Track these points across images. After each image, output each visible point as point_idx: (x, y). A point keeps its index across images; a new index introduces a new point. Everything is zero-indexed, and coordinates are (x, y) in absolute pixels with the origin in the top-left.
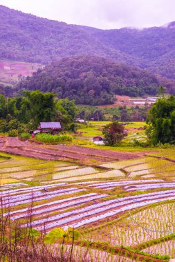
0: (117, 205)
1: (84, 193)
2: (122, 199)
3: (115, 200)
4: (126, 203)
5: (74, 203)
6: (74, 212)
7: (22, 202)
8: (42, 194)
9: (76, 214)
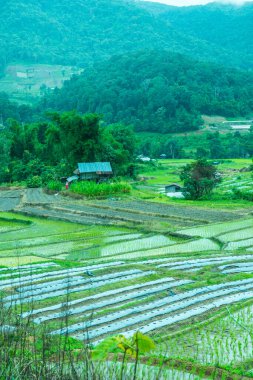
0: (206, 296)
1: (152, 277)
2: (215, 287)
3: (204, 289)
4: (221, 292)
5: (136, 294)
6: (136, 309)
7: (52, 295)
8: (83, 281)
9: (140, 313)
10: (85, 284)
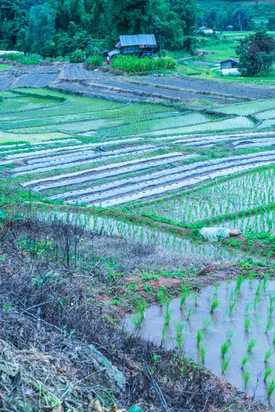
1: (162, 152)
5: (139, 167)
6: (131, 180)
7: (59, 167)
8: (95, 155)
10: (94, 158)
